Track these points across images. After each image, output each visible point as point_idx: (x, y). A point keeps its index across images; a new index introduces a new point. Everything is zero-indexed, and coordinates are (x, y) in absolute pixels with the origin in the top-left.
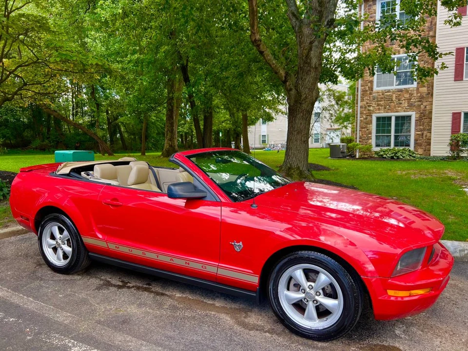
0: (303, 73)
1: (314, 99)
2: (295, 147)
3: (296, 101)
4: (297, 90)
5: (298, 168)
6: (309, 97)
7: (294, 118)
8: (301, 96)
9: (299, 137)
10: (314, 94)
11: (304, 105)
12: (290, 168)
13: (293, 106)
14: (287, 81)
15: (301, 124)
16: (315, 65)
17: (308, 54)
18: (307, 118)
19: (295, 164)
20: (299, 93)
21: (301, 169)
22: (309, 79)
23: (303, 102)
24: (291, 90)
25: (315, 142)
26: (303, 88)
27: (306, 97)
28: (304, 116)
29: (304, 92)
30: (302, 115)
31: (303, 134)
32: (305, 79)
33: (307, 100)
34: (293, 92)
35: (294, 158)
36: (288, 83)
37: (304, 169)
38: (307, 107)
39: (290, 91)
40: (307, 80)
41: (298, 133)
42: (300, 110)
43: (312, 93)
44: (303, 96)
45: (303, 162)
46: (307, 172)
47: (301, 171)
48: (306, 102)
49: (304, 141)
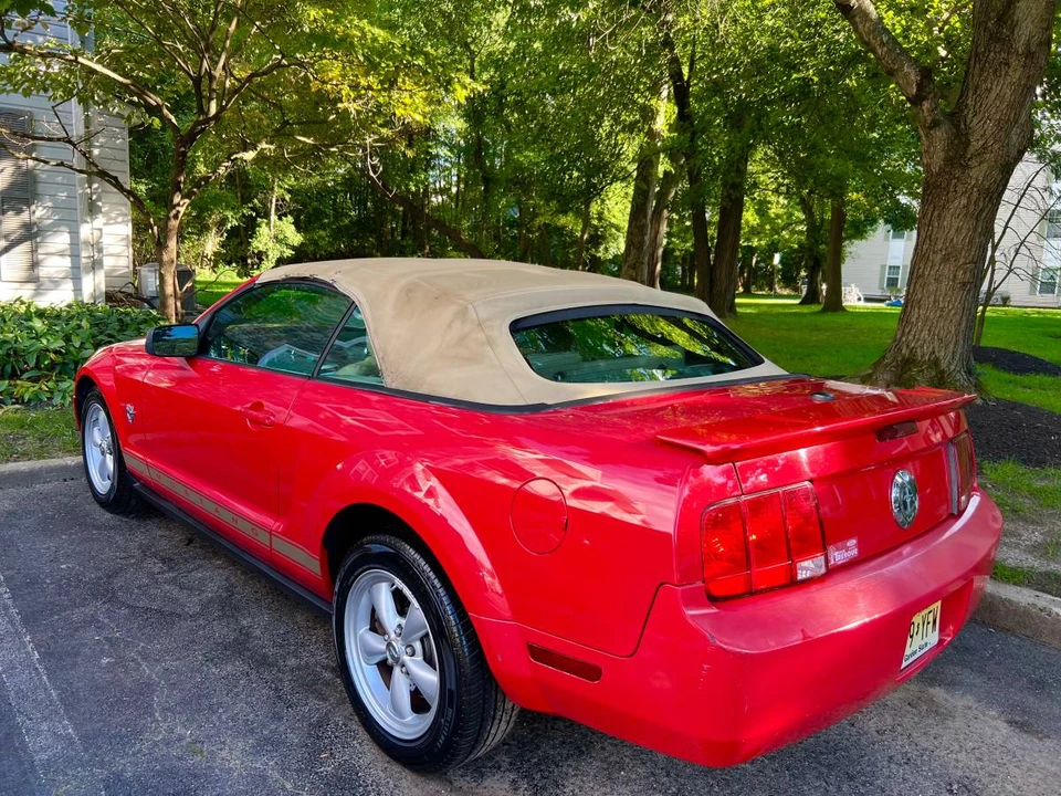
0: (982, 70)
1: (1014, 153)
2: (931, 299)
3: (950, 161)
4: (957, 126)
5: (936, 363)
6: (996, 147)
7: (936, 213)
8: (968, 143)
9: (947, 270)
10: (1015, 138)
11: (973, 173)
12: (908, 362)
13: (938, 174)
14: (924, 99)
16: (1028, 45)
17: (1005, 13)
18: (982, 211)
19: (927, 351)
20: (961, 136)
21: (943, 365)
22: (999, 91)
23: (973, 163)
24: (938, 125)
26: (975, 121)
27: (984, 147)
28: (972, 208)
29: (981, 130)
30: (964, 201)
31: (962, 260)
32: (989, 90)
33: (987, 157)
34: (942, 133)
35: (925, 331)
37: (953, 367)
38: (985, 177)
39: (931, 128)
40: (993, 95)
41: (945, 259)
42: (960, 188)
43: (1008, 135)
44: (976, 145)
45: (952, 346)
46: (961, 377)
47: (943, 371)
48: (981, 163)
49: (964, 284)
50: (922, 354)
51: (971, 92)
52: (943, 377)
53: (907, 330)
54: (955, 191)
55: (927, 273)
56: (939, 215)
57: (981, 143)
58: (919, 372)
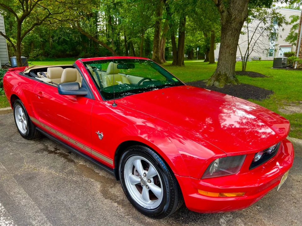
1: (243, 19)
2: (224, 58)
3: (227, 21)
4: (229, 12)
5: (226, 75)
6: (238, 17)
8: (232, 17)
9: (228, 50)
11: (233, 24)
12: (219, 75)
13: (225, 25)
14: (220, 5)
15: (230, 40)
18: (235, 35)
19: (224, 72)
20: (230, 14)
21: (228, 76)
23: (232, 22)
24: (223, 12)
25: (269, 56)
26: (233, 10)
27: (235, 18)
28: (233, 34)
29: (234, 13)
30: (231, 32)
31: (231, 48)
32: (236, 2)
33: (236, 20)
34: (225, 14)
35: (223, 67)
36: (220, 6)
37: (230, 76)
38: (236, 25)
40: (237, 3)
41: (227, 47)
42: (230, 29)
43: (241, 14)
44: (233, 17)
45: (229, 70)
46: (232, 78)
47: (227, 77)
48: (235, 22)
49: (232, 54)
50: (223, 72)
51: (232, 3)
52: (227, 78)
53: (219, 67)
54: (229, 30)
55: (223, 51)
56: (225, 36)
57: (235, 16)
58: (222, 77)
